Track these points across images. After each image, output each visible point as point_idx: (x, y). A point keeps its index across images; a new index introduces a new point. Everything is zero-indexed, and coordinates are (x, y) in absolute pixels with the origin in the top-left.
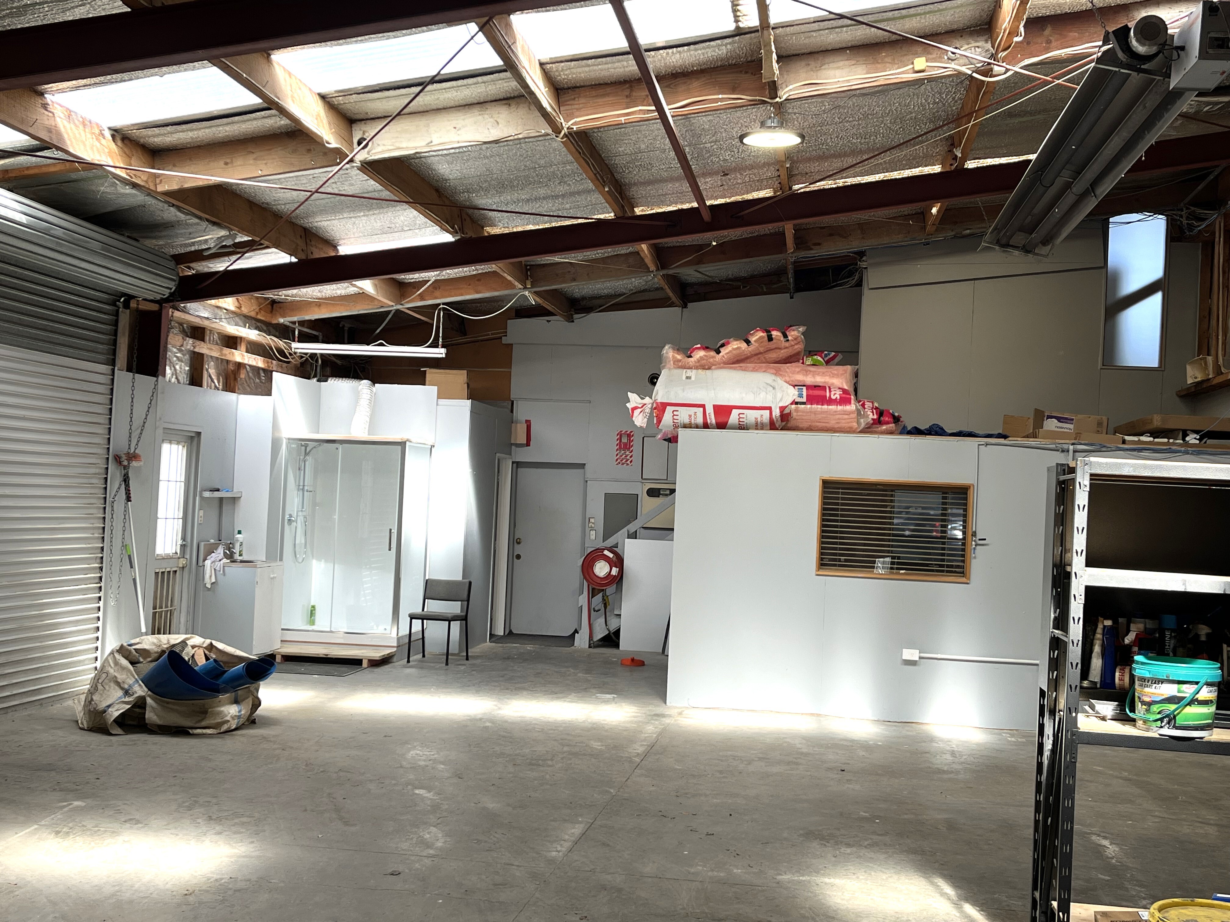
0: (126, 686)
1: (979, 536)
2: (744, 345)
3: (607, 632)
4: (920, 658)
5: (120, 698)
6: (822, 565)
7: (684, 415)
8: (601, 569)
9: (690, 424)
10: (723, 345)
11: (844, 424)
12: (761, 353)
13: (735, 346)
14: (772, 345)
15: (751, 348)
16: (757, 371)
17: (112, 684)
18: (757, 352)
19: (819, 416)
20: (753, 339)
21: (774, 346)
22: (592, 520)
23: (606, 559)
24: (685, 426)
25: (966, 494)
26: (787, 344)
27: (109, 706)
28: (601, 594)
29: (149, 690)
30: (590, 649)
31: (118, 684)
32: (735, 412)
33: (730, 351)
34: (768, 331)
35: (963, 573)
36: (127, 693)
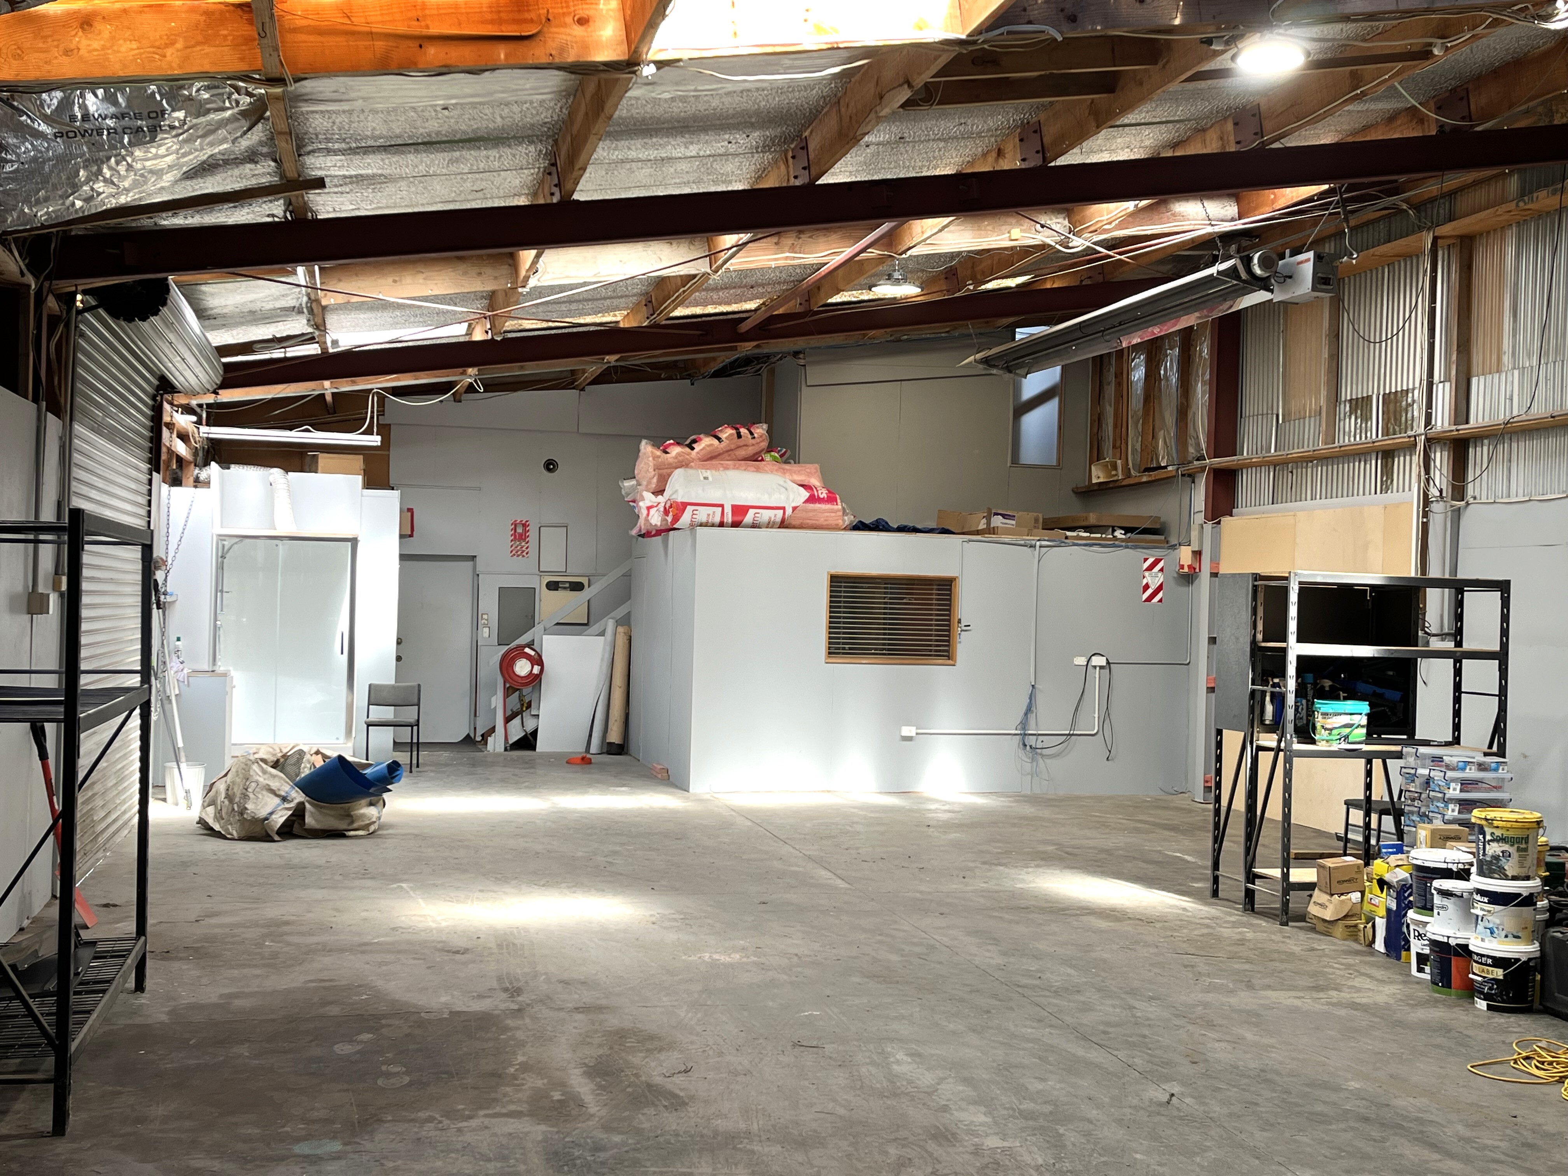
0: (283, 794)
1: (963, 623)
2: (716, 442)
3: (523, 734)
4: (917, 734)
5: (279, 805)
6: (829, 653)
7: (703, 514)
8: (522, 668)
9: (707, 522)
10: (694, 441)
11: (832, 522)
12: (732, 450)
13: (706, 443)
14: (741, 442)
15: (723, 444)
16: (737, 468)
17: (265, 792)
18: (728, 448)
19: (811, 514)
20: (723, 436)
21: (741, 444)
22: (485, 617)
23: (528, 657)
24: (701, 525)
25: (951, 586)
26: (753, 441)
27: (271, 813)
28: (517, 693)
29: (307, 795)
30: (506, 753)
31: (273, 792)
32: (751, 512)
33: (704, 448)
34: (737, 429)
35: (948, 656)
36: (284, 799)
